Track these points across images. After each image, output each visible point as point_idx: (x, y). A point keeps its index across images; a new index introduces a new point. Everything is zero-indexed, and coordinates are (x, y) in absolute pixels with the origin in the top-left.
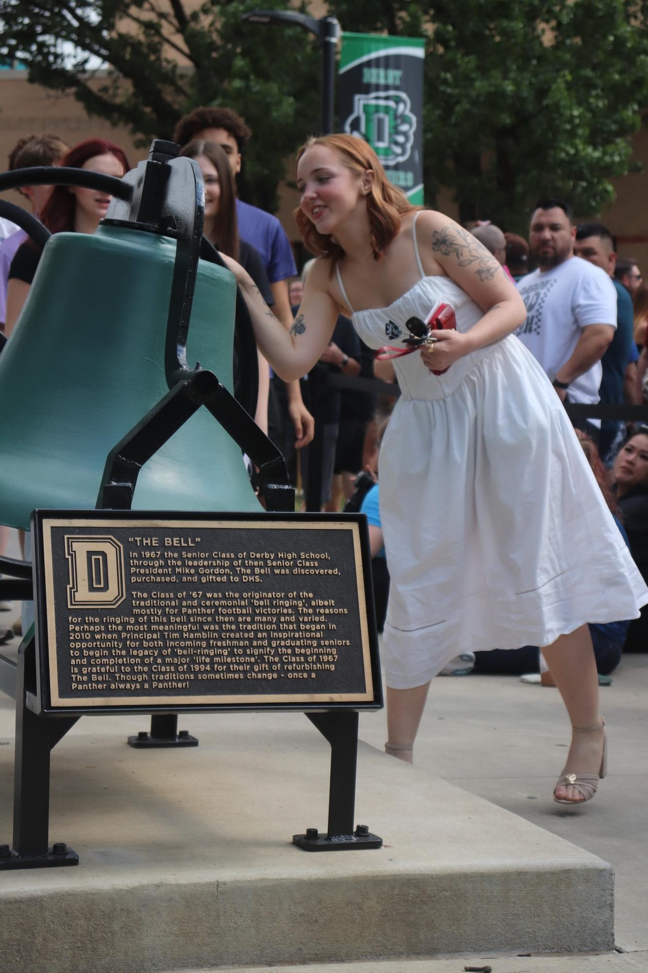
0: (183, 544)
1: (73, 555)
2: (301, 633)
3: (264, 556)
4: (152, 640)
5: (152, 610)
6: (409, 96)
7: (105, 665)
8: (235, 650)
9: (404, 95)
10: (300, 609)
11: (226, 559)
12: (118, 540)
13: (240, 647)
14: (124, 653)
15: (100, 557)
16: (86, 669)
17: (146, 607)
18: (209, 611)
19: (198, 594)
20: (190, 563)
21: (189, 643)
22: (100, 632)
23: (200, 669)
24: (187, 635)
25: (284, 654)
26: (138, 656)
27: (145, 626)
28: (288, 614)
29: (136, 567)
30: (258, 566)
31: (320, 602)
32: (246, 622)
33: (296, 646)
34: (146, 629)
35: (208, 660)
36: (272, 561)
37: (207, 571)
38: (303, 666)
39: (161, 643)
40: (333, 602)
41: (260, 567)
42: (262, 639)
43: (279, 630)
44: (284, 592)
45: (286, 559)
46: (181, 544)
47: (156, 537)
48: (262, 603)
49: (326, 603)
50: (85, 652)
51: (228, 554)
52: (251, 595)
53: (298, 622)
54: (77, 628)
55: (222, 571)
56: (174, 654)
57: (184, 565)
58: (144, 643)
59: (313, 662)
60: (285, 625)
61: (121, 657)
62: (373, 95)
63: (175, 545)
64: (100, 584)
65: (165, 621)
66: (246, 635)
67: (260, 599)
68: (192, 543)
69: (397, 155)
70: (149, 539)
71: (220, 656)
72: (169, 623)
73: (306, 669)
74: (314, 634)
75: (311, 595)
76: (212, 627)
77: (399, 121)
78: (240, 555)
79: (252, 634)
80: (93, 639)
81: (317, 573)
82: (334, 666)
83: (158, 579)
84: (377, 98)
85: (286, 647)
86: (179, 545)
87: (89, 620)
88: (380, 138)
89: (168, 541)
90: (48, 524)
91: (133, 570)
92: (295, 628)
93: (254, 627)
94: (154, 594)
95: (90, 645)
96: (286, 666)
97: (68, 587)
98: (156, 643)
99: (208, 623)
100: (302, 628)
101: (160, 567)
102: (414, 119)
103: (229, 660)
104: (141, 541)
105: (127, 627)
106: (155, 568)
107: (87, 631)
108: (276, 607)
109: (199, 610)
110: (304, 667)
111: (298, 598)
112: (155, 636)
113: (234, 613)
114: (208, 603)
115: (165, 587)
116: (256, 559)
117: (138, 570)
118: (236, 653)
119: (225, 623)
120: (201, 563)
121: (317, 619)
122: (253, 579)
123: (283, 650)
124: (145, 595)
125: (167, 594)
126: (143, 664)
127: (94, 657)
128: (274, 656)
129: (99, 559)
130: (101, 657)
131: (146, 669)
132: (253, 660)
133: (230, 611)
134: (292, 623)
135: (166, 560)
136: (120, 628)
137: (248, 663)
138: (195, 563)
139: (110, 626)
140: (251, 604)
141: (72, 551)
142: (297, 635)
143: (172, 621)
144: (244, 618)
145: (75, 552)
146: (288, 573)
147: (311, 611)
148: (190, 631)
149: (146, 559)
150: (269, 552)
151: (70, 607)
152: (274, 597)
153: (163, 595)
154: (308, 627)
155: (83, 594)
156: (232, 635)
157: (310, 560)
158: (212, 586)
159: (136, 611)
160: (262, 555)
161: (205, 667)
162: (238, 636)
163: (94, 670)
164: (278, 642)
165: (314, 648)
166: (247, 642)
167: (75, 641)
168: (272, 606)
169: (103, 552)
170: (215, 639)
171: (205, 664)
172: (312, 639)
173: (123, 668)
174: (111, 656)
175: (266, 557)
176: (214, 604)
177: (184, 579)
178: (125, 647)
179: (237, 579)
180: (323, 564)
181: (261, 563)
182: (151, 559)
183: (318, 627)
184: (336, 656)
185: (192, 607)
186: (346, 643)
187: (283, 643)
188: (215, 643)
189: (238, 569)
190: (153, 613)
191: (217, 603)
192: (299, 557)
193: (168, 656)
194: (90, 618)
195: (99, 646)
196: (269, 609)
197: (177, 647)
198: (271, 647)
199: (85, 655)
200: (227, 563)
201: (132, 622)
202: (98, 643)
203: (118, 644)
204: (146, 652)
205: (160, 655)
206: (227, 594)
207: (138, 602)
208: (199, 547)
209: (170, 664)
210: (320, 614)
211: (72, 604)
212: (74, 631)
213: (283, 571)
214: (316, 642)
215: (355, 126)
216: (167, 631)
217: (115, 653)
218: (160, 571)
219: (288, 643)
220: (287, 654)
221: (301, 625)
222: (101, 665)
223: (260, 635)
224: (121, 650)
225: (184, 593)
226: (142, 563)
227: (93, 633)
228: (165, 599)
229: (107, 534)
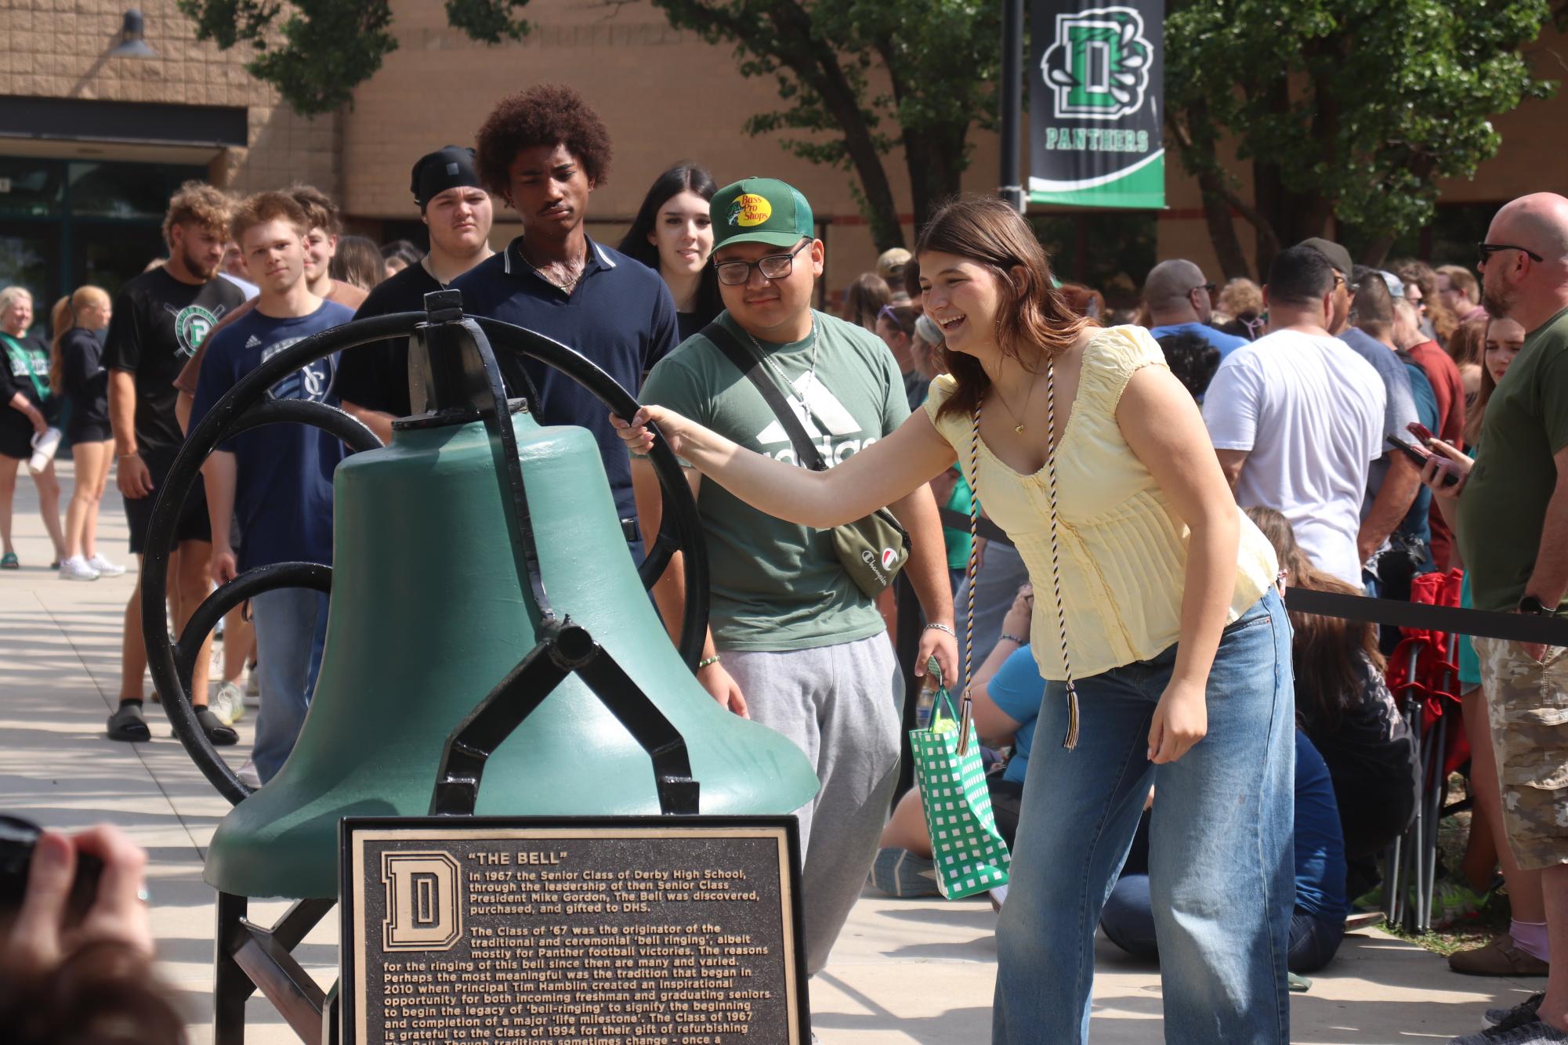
0: (543, 861)
1: (393, 877)
2: (702, 982)
3: (654, 875)
4: (497, 993)
5: (498, 952)
6: (1141, 13)
7: (431, 1029)
8: (611, 1006)
9: (1133, 12)
10: (702, 948)
11: (602, 880)
12: (455, 856)
13: (617, 1002)
14: (457, 1011)
15: (430, 881)
16: (405, 1034)
17: (489, 948)
18: (575, 953)
19: (562, 930)
20: (552, 887)
21: (547, 997)
22: (427, 983)
23: (561, 1032)
24: (545, 986)
25: (678, 1011)
26: (476, 1016)
27: (488, 974)
28: (685, 956)
29: (478, 893)
30: (646, 890)
31: (730, 938)
32: (627, 968)
33: (694, 999)
34: (489, 979)
35: (572, 1020)
36: (665, 882)
37: (575, 897)
38: (703, 1027)
39: (509, 997)
40: (748, 937)
41: (648, 891)
42: (648, 990)
43: (672, 978)
44: (682, 925)
45: (685, 880)
46: (539, 859)
47: (506, 852)
48: (649, 940)
49: (738, 940)
50: (404, 1010)
51: (604, 874)
52: (634, 930)
53: (699, 966)
54: (395, 979)
55: (595, 897)
56: (527, 1013)
57: (543, 889)
58: (486, 997)
59: (717, 1021)
60: (681, 971)
61: (454, 1016)
62: (1085, 13)
63: (532, 862)
64: (428, 917)
65: (515, 966)
66: (626, 985)
67: (646, 935)
68: (555, 859)
69: (1123, 105)
70: (496, 855)
71: (590, 1013)
72: (521, 969)
73: (708, 1031)
74: (720, 982)
75: (717, 929)
76: (580, 975)
77: (1125, 52)
78: (621, 875)
79: (635, 983)
80: (417, 993)
81: (727, 898)
82: (746, 1026)
83: (508, 910)
84: (1091, 18)
85: (681, 1001)
86: (537, 862)
87: (411, 967)
88: (1096, 80)
89: (522, 857)
90: (360, 837)
91: (473, 897)
92: (694, 975)
93: (638, 973)
94: (502, 931)
95: (412, 1001)
96: (679, 1028)
97: (385, 922)
98: (502, 997)
99: (573, 969)
100: (703, 975)
101: (511, 892)
102: (1150, 48)
103: (601, 1020)
104: (486, 858)
105: (463, 976)
106: (503, 894)
107: (408, 983)
108: (670, 945)
109: (562, 951)
110: (705, 1029)
111: (700, 933)
112: (500, 988)
113: (611, 954)
114: (575, 941)
115: (516, 920)
116: (643, 879)
117: (480, 898)
118: (611, 1010)
119: (597, 968)
120: (567, 886)
121: (725, 962)
122: (638, 907)
123: (677, 1004)
124: (489, 932)
125: (519, 930)
126: (484, 1027)
127: (417, 1018)
128: (664, 1014)
129: (427, 883)
130: (426, 1018)
131: (487, 1033)
132: (634, 1019)
133: (604, 952)
134: (690, 967)
135: (518, 883)
136: (453, 977)
137: (627, 1024)
138: (559, 887)
139: (439, 975)
140: (635, 943)
141: (391, 873)
142: (696, 984)
143: (524, 967)
144: (624, 962)
145: (395, 874)
146: (686, 898)
147: (716, 951)
148: (551, 980)
149: (491, 881)
150: (661, 871)
151: (386, 949)
152: (666, 932)
153: (513, 932)
154: (712, 973)
155: (404, 932)
156: (607, 985)
157: (718, 879)
158: (580, 918)
159: (475, 953)
160: (652, 874)
161: (569, 1029)
162: (614, 986)
163: (416, 1035)
164: (670, 994)
165: (720, 1001)
166: (627, 995)
167: (392, 995)
168: (663, 945)
169: (433, 874)
170: (583, 991)
171: (569, 1025)
172: (717, 989)
173: (455, 1032)
174: (440, 1016)
175: (656, 877)
176: (583, 942)
177: (543, 909)
178: (461, 1005)
179: (615, 908)
180: (736, 884)
181: (651, 885)
182: (498, 881)
183: (726, 973)
184: (751, 1014)
185: (553, 947)
186: (764, 995)
187: (677, 996)
188: (582, 996)
189: (617, 894)
190: (498, 956)
191: (587, 941)
192: (703, 877)
193: (517, 1015)
194: (414, 965)
195: (423, 1003)
196: (659, 949)
197: (530, 1003)
198: (661, 1002)
199: (404, 1015)
200: (603, 886)
201: (470, 969)
202: (423, 998)
203: (449, 1000)
204: (488, 1010)
205: (508, 1014)
206: (601, 928)
207: (479, 942)
208: (565, 864)
209: (521, 1026)
210: (730, 955)
211: (389, 946)
212: (391, 983)
213: (679, 897)
214: (722, 993)
215: (1057, 61)
216: (515, 981)
217: (446, 1011)
218: (511, 898)
219: (684, 995)
220: (683, 1011)
221: (703, 971)
222: (427, 1029)
223: (645, 985)
224: (454, 1007)
225: (543, 929)
226: (486, 888)
227: (416, 984)
228: (516, 937)
229: (439, 849)
